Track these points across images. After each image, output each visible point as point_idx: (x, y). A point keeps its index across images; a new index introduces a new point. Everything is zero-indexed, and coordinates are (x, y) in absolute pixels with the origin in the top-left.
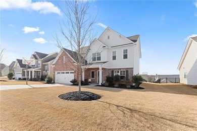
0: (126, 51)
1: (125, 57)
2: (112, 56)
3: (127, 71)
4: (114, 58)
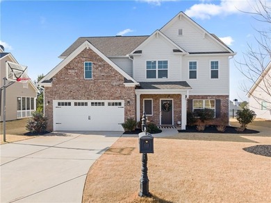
0: (215, 64)
1: (215, 75)
2: (189, 70)
3: (218, 102)
4: (193, 75)
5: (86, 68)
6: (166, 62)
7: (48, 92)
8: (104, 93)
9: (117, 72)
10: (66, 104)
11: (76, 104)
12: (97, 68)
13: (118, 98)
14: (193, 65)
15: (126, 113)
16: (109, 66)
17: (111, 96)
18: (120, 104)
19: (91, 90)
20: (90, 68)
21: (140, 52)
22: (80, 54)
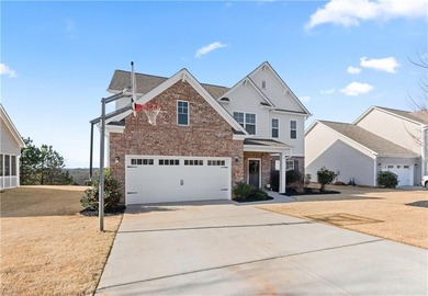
1: (293, 135)
3: (296, 162)
4: (275, 133)
5: (180, 110)
6: (253, 116)
7: (117, 142)
8: (205, 147)
9: (223, 119)
10: (145, 162)
11: (161, 162)
12: (196, 111)
13: (224, 155)
14: (275, 122)
15: (233, 175)
16: (213, 111)
17: (215, 152)
18: (223, 163)
19: (187, 142)
20: (186, 111)
21: (227, 99)
22: (172, 87)
